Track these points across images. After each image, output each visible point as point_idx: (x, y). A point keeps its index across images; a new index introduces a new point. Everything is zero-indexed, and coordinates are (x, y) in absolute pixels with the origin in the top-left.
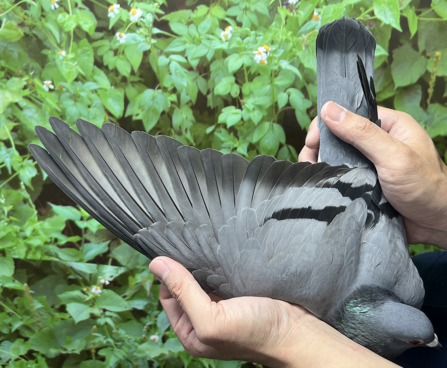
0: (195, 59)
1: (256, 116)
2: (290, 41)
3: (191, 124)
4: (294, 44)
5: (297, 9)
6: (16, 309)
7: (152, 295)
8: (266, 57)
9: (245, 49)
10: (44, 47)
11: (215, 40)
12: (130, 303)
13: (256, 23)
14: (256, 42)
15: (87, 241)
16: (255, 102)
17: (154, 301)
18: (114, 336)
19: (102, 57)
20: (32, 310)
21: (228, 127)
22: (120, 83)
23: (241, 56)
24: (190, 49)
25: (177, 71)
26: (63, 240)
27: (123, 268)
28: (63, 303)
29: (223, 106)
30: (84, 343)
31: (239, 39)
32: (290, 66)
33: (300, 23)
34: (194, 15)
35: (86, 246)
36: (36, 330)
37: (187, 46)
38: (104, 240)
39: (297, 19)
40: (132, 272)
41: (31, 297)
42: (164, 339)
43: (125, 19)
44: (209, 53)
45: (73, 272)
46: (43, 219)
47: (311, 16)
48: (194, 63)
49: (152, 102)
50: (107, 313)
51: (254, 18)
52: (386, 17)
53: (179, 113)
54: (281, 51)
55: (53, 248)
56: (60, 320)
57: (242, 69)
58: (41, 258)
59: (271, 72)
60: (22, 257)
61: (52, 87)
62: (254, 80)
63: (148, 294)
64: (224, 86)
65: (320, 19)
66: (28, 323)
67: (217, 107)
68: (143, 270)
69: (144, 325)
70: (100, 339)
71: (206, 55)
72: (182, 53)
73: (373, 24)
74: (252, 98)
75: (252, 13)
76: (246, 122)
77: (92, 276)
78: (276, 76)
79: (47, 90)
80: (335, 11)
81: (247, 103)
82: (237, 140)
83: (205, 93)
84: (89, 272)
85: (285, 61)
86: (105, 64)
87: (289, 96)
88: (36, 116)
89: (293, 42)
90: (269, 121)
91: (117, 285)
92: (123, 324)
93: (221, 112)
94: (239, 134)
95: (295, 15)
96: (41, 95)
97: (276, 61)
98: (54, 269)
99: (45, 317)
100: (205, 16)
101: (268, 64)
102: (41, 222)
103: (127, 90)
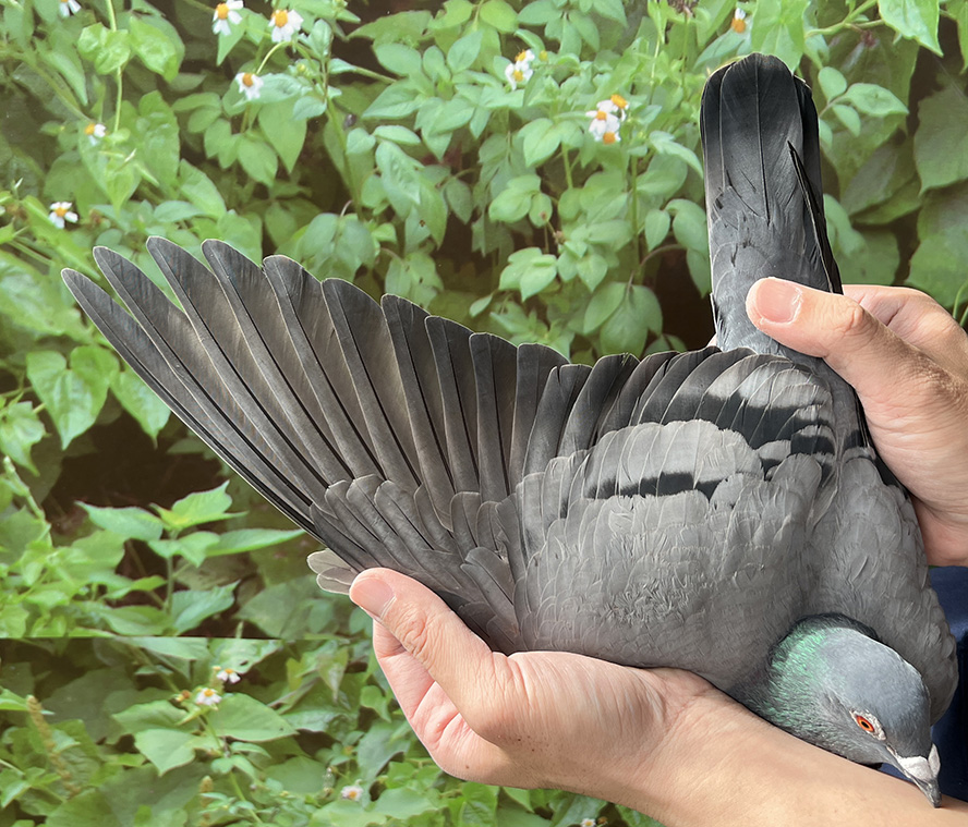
0: (440, 134)
1: (592, 271)
2: (676, 85)
3: (433, 295)
4: (685, 92)
5: (694, 4)
6: (9, 757)
7: (344, 697)
8: (618, 126)
9: (566, 108)
10: (48, 117)
11: (489, 85)
12: (290, 720)
13: (594, 42)
14: (593, 88)
15: (179, 587)
16: (590, 235)
17: (349, 711)
18: (256, 797)
19: (200, 137)
20: (51, 755)
21: (524, 299)
22: (248, 203)
23: (555, 125)
24: (427, 109)
25: (395, 167)
26: (121, 587)
27: (271, 641)
28: (128, 732)
29: (512, 248)
30: (183, 817)
31: (550, 82)
32: (676, 145)
33: (702, 40)
34: (435, 25)
35: (178, 598)
36: (64, 799)
37: (421, 102)
38: (222, 580)
39: (694, 29)
40: (295, 650)
41: (45, 725)
42: (375, 792)
43: (257, 38)
44: (476, 117)
45: (147, 660)
46: (69, 544)
47: (727, 23)
48: (439, 146)
49: (332, 246)
50: (236, 747)
51: (588, 30)
52: (905, 20)
53: (403, 270)
54: (655, 111)
55: (95, 609)
56: (122, 771)
57: (560, 155)
58: (66, 634)
59: (630, 161)
60: (18, 635)
61: (73, 218)
62: (587, 184)
63: (335, 696)
64: (513, 200)
65: (750, 28)
66: (40, 784)
67: (497, 251)
68: (322, 643)
69: (327, 766)
70: (223, 805)
71: (468, 124)
72: (408, 122)
73: (873, 40)
74: (584, 226)
75: (583, 16)
76: (567, 285)
77: (196, 666)
78: (641, 172)
79: (61, 225)
80: (784, 8)
81: (569, 240)
82: (545, 328)
83: (465, 217)
84: (187, 656)
85: (663, 133)
86: (210, 154)
87: (672, 218)
88: (34, 293)
89: (682, 86)
90: (622, 280)
91: (259, 681)
92: (279, 769)
93: (507, 264)
94: (550, 314)
95: (689, 20)
96: (45, 240)
97: (641, 135)
98: (99, 656)
99: (82, 767)
100: (464, 27)
101: (622, 142)
102: (62, 550)
103: (269, 219)
